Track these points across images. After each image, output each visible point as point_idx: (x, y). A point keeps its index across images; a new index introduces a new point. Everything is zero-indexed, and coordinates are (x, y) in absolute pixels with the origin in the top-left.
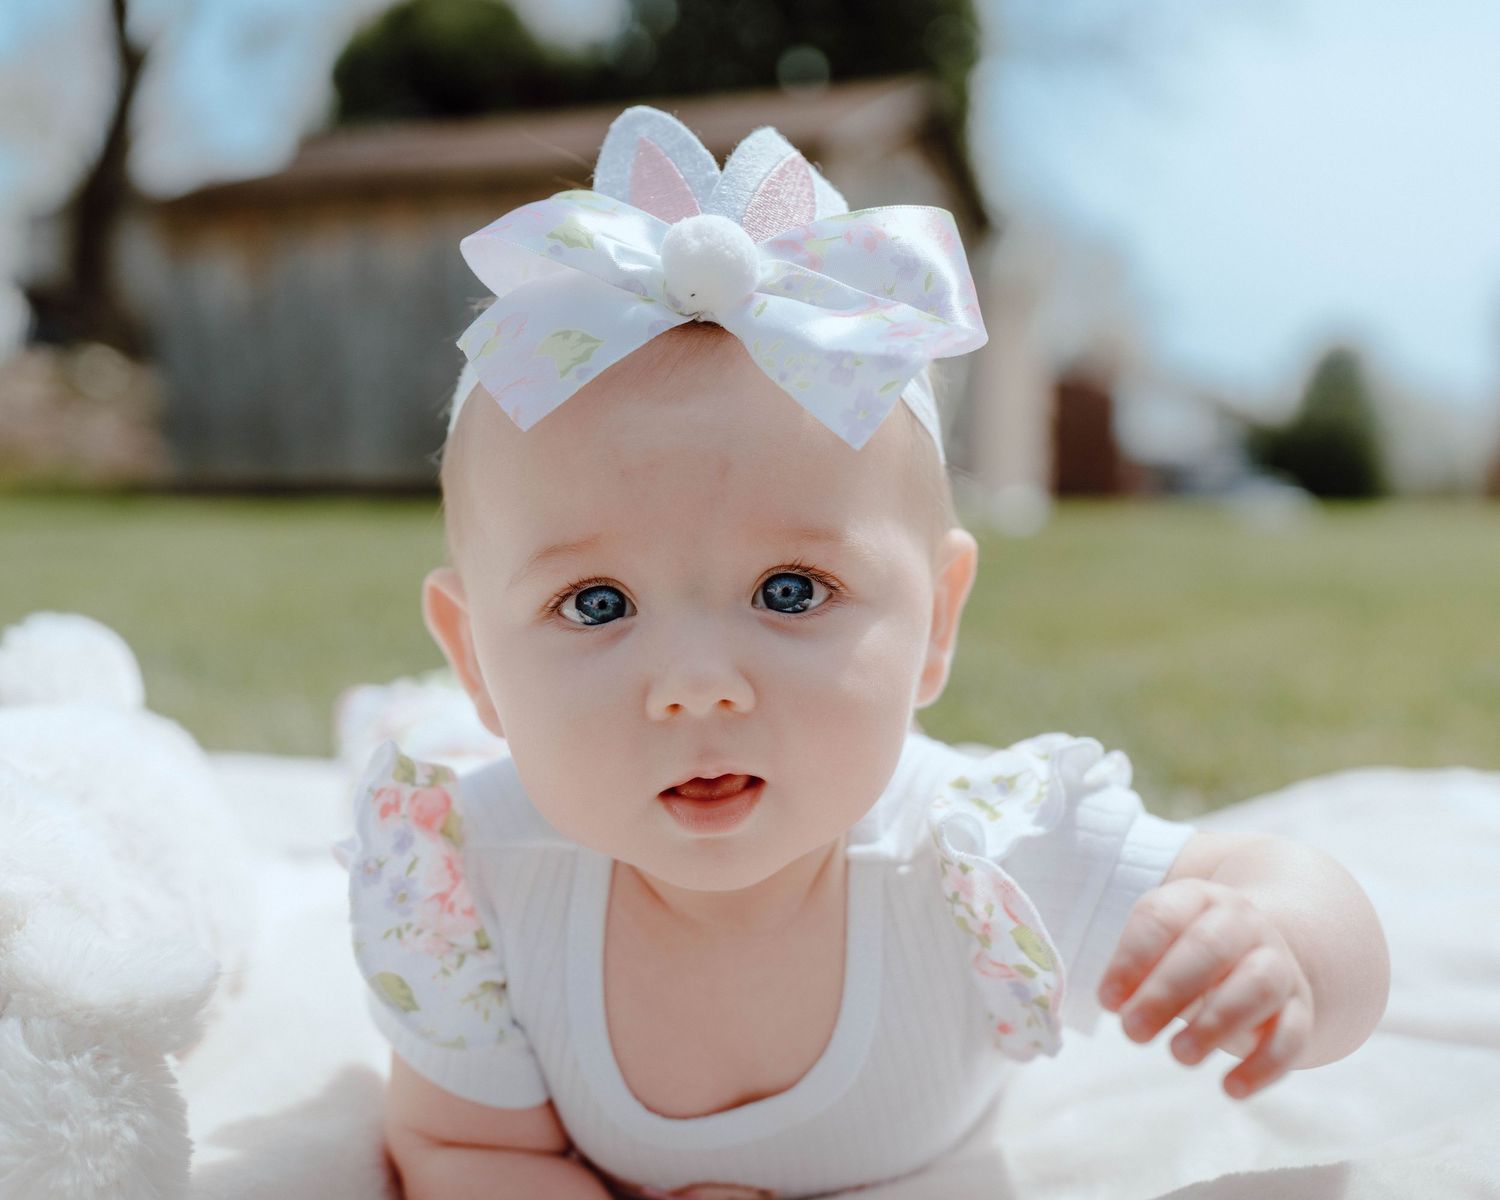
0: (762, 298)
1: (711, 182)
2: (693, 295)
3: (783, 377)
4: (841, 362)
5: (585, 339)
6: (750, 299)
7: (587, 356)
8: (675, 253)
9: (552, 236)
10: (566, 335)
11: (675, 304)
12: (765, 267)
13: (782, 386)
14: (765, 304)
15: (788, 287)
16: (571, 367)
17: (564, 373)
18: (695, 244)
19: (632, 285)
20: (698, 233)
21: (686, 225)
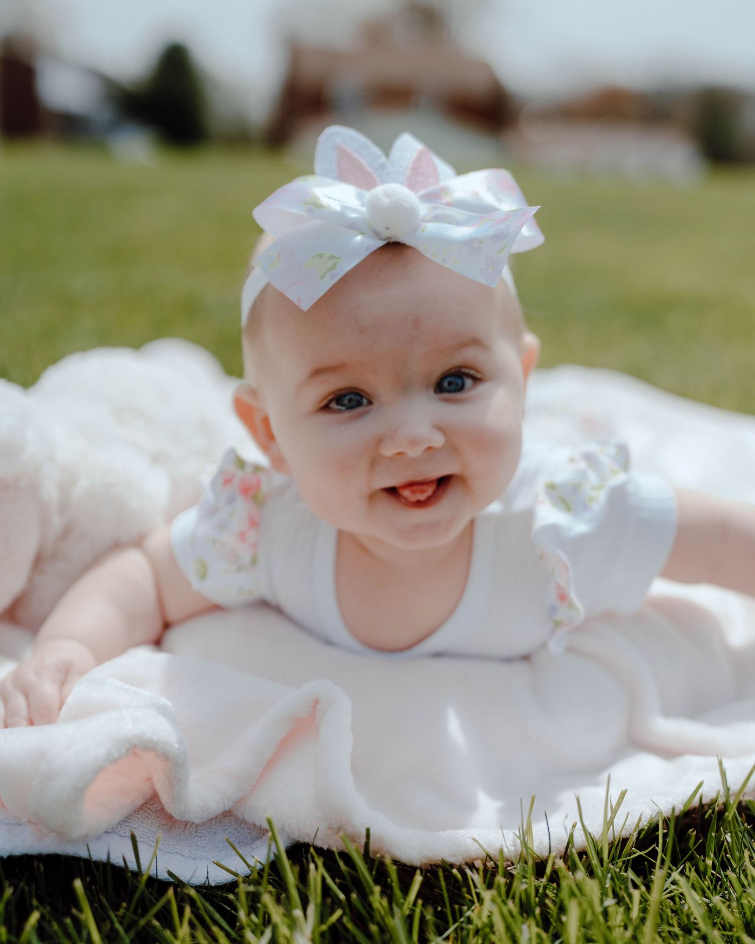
0: (424, 224)
1: (383, 166)
2: (388, 228)
3: (444, 261)
4: (472, 244)
5: (331, 257)
6: (417, 227)
7: (334, 267)
8: (375, 207)
9: (306, 203)
10: (321, 256)
11: (377, 234)
12: (423, 209)
13: (446, 265)
14: (425, 227)
15: (437, 219)
16: (325, 274)
17: (322, 277)
18: (386, 201)
19: (354, 226)
20: (387, 195)
21: (379, 190)
